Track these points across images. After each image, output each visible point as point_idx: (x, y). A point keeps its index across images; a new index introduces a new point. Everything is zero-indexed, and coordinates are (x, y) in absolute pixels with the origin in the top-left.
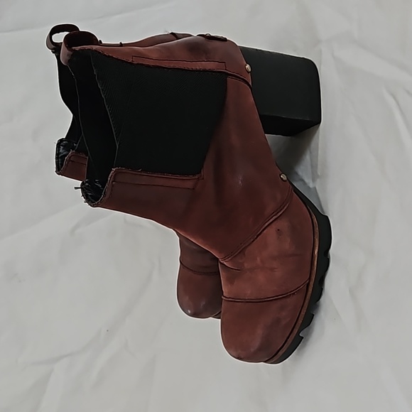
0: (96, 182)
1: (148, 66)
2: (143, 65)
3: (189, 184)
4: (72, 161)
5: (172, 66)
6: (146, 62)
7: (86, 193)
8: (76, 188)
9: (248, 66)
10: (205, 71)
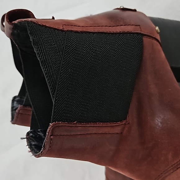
0: (39, 132)
1: (77, 32)
2: (72, 31)
3: (117, 130)
4: (21, 114)
5: (96, 30)
6: (75, 29)
7: (30, 142)
8: (22, 138)
9: (157, 28)
10: (124, 33)
